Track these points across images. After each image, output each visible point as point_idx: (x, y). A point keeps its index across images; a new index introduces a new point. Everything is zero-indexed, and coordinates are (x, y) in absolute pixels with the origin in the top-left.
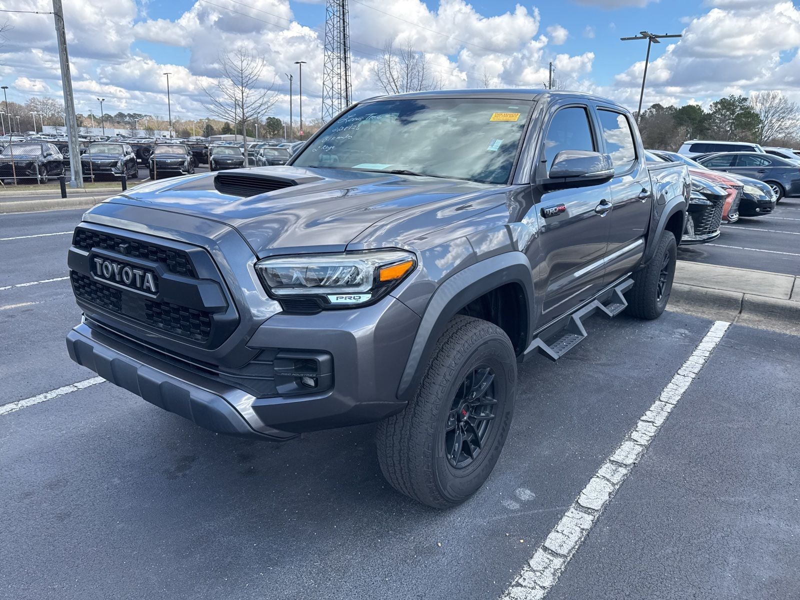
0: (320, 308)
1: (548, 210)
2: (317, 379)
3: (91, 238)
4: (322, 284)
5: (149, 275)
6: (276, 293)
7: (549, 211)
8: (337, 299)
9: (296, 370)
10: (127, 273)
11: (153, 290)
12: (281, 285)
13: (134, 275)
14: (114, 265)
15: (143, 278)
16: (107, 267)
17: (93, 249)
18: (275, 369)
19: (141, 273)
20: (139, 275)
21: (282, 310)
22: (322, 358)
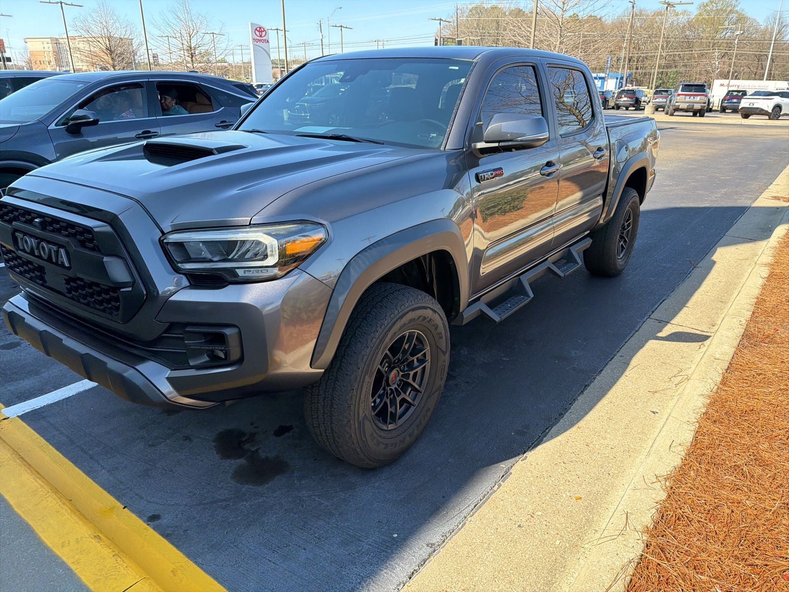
0: (226, 282)
1: (482, 175)
2: (226, 352)
3: (11, 212)
4: (230, 257)
5: (62, 250)
6: (183, 268)
7: (484, 176)
8: (245, 273)
9: (206, 342)
10: (43, 248)
11: (67, 265)
12: (189, 260)
13: (50, 250)
14: (32, 240)
15: (57, 252)
16: (26, 242)
17: (14, 223)
18: (185, 342)
19: (55, 248)
20: (54, 250)
21: (189, 284)
22: (228, 331)
